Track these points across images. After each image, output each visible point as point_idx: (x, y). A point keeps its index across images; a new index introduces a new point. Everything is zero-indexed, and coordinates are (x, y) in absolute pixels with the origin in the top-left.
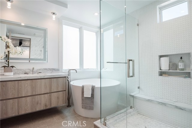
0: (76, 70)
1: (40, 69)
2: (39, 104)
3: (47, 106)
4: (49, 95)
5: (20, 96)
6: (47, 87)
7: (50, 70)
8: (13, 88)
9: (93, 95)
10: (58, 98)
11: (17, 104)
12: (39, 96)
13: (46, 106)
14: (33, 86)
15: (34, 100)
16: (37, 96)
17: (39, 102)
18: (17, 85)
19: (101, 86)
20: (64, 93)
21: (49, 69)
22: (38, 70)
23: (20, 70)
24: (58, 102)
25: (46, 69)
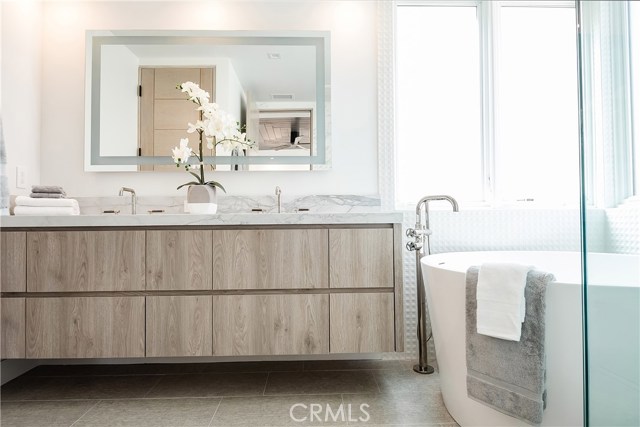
0: (454, 202)
1: (305, 199)
2: (283, 330)
3: (314, 347)
4: (323, 301)
5: (218, 286)
6: (311, 262)
7: (341, 202)
8: (198, 253)
9: (533, 330)
10: (359, 317)
11: (208, 316)
12: (281, 297)
13: (309, 342)
14: (262, 253)
15: (264, 310)
16: (273, 298)
17: (283, 322)
18: (208, 244)
19: (590, 283)
20: (386, 303)
21: (338, 197)
22: (298, 201)
23: (243, 199)
24: (360, 339)
25: (328, 196)
